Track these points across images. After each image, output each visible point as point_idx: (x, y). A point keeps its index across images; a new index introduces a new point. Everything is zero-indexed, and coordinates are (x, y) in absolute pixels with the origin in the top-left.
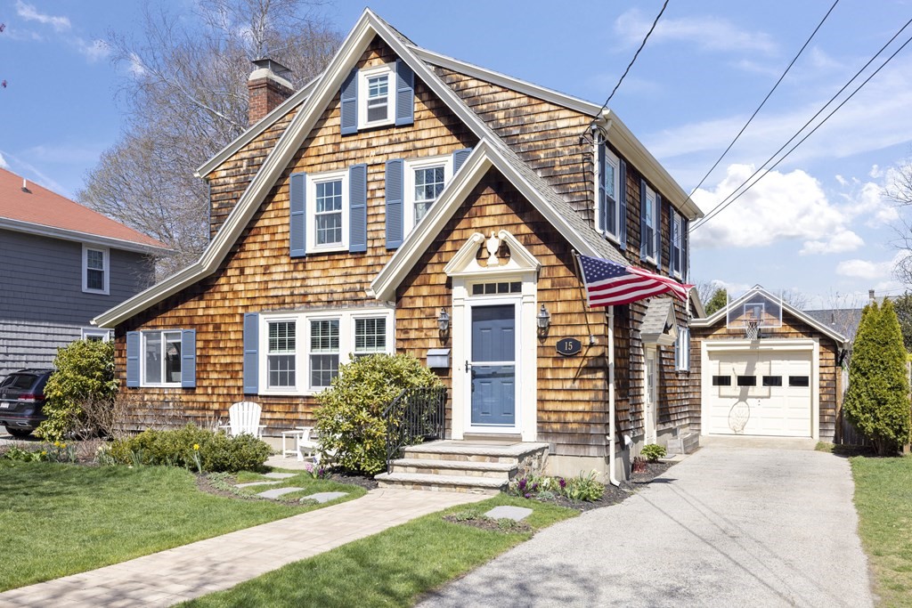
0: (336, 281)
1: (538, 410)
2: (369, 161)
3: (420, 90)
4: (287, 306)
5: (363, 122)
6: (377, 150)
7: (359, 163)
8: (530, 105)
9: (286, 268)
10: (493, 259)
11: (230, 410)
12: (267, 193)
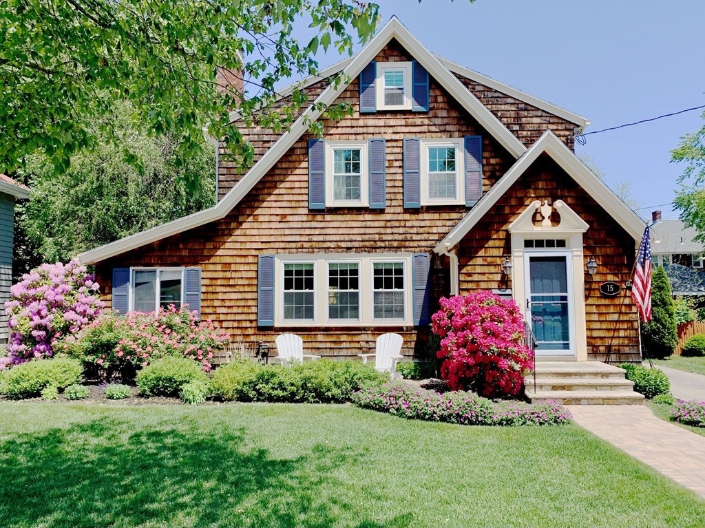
0: (356, 231)
1: (588, 337)
2: (388, 137)
3: (433, 87)
4: (304, 250)
5: (381, 105)
6: (395, 129)
7: (377, 137)
8: (526, 110)
9: (305, 218)
10: (547, 222)
11: (276, 341)
12: (284, 153)
